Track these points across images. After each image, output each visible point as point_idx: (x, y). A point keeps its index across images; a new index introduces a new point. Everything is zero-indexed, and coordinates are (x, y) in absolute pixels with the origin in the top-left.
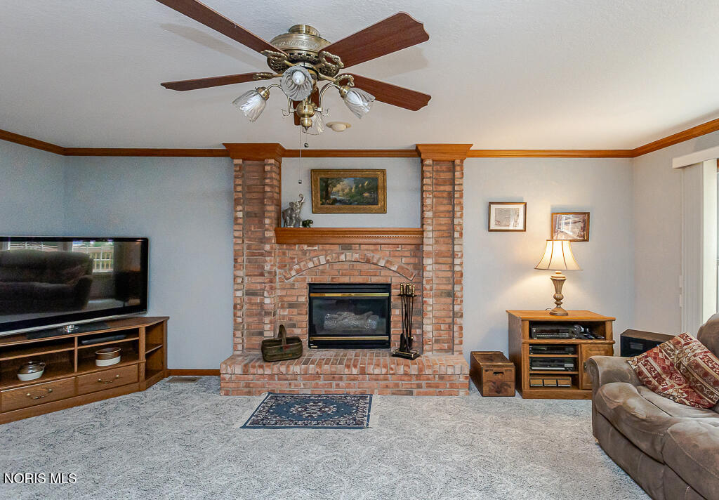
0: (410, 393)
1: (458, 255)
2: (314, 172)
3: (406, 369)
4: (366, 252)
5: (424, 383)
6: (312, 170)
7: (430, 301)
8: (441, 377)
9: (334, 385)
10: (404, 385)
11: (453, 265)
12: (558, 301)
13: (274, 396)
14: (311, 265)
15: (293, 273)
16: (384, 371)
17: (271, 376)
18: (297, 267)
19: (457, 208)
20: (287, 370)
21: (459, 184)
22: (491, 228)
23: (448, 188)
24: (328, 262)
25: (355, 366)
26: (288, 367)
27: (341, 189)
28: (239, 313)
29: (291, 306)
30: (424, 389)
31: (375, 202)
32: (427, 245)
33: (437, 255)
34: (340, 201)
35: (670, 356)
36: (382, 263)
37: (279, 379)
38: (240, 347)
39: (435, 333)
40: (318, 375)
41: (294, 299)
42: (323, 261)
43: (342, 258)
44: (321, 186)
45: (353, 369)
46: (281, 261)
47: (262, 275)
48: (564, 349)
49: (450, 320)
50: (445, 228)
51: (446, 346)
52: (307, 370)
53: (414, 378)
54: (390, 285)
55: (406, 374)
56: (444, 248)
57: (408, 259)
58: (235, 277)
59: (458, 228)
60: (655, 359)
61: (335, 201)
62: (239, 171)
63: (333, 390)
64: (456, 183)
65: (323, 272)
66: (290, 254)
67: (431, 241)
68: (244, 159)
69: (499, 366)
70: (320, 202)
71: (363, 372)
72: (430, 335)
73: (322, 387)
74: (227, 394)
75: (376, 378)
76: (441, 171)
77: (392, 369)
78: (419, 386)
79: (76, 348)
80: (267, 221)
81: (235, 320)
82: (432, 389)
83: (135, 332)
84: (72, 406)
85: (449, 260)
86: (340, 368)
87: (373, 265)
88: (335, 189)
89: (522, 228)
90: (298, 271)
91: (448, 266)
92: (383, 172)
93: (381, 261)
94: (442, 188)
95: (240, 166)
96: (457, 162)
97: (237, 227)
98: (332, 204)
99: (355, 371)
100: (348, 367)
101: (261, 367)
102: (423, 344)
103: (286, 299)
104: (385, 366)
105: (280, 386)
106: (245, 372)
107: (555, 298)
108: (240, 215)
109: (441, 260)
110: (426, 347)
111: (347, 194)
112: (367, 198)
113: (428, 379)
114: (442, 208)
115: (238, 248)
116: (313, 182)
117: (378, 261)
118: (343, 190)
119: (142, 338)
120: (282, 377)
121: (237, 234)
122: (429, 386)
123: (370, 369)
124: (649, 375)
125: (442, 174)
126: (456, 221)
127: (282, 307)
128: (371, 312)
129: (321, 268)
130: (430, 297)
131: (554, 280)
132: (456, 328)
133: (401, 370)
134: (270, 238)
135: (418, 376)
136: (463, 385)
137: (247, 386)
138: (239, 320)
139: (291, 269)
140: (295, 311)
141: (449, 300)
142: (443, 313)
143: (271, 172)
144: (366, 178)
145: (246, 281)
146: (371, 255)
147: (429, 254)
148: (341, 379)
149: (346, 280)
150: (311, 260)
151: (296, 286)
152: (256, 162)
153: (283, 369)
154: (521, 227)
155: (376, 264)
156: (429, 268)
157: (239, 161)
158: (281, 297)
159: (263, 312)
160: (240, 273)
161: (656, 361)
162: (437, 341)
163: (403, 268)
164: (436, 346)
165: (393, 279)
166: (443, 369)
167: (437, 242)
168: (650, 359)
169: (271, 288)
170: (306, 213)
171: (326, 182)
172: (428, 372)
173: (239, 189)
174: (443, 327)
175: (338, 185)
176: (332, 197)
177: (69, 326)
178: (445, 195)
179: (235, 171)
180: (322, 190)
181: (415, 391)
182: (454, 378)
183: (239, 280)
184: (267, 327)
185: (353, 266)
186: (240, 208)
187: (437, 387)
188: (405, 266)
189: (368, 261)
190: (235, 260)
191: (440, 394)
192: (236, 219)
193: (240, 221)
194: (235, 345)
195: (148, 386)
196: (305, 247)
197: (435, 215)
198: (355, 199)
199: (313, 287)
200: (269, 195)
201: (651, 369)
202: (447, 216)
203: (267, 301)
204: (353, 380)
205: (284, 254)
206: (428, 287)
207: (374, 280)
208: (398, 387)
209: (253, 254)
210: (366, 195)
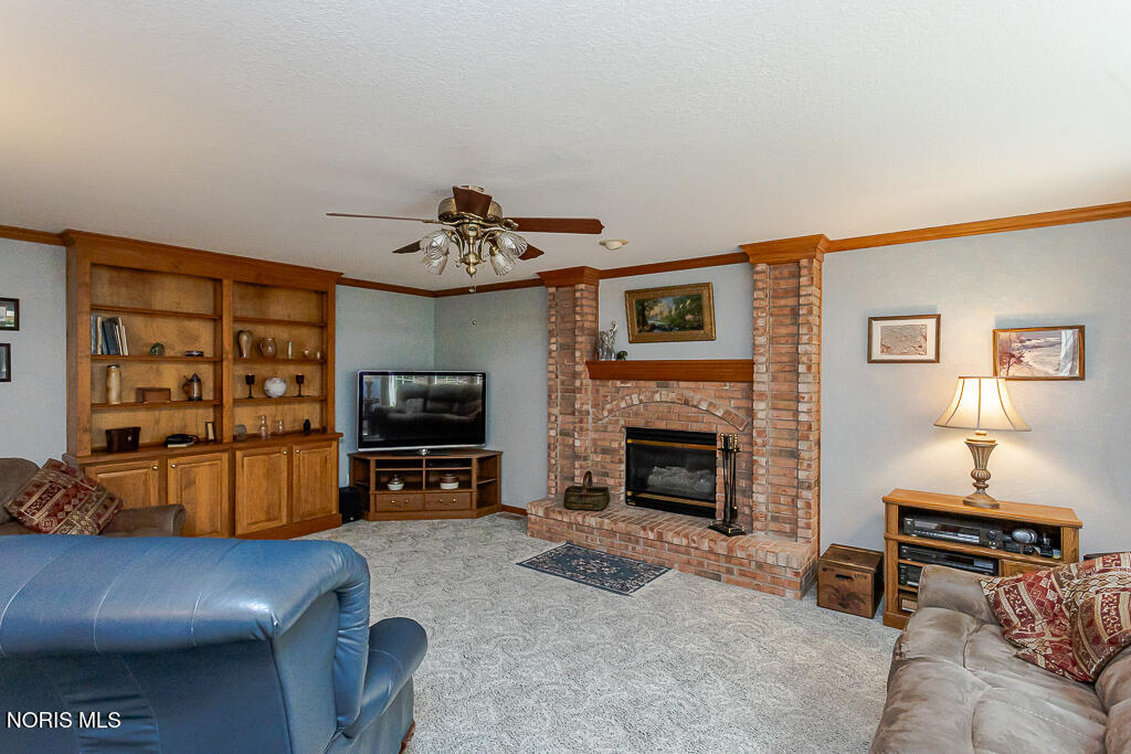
0: (717, 578)
1: (803, 398)
2: (629, 293)
3: (712, 544)
4: (685, 391)
5: (736, 569)
6: (626, 292)
7: (763, 461)
8: (760, 566)
9: (630, 548)
10: (710, 564)
11: (796, 413)
12: (980, 482)
13: (570, 546)
14: (623, 405)
15: (606, 414)
16: (685, 542)
17: (570, 525)
18: (608, 406)
19: (803, 330)
20: (584, 522)
21: (805, 295)
22: (874, 358)
23: (791, 302)
24: (641, 402)
25: (652, 529)
26: (584, 517)
27: (661, 311)
28: (553, 454)
29: (605, 451)
30: (735, 577)
31: (700, 327)
32: (759, 382)
33: (775, 397)
34: (659, 328)
35: (1061, 586)
36: (704, 406)
37: (577, 530)
38: (553, 491)
39: (771, 506)
40: (612, 533)
41: (607, 444)
42: (636, 402)
43: (657, 397)
44: (637, 310)
45: (650, 533)
46: (595, 399)
47: (573, 414)
48: (972, 563)
49: (792, 492)
50: (785, 359)
51: (787, 528)
52: (602, 524)
53: (722, 559)
54: (715, 435)
55: (711, 551)
56: (785, 387)
57: (739, 401)
58: (549, 415)
59: (804, 359)
60: (1030, 586)
61: (653, 327)
62: (554, 299)
63: (629, 552)
64: (802, 293)
65: (637, 414)
66: (602, 391)
67: (765, 378)
68: (557, 287)
69: (850, 568)
70: (637, 329)
71: (660, 537)
72: (763, 508)
73: (618, 547)
74: (532, 536)
75: (676, 549)
76: (781, 278)
77: (694, 542)
78: (729, 571)
79: (424, 469)
80: (578, 354)
81: (549, 462)
82: (747, 580)
83: (468, 462)
84: (420, 519)
85: (792, 405)
86: (635, 529)
87: (693, 409)
88: (652, 313)
89: (933, 357)
90: (610, 412)
91: (791, 413)
92: (707, 285)
93: (702, 403)
94: (783, 302)
95: (553, 294)
96: (804, 262)
97: (551, 361)
98: (650, 331)
99: (651, 536)
100: (644, 529)
101: (560, 512)
102: (752, 519)
103: (599, 443)
104: (686, 536)
105: (577, 537)
106: (547, 516)
107: (973, 476)
108: (554, 347)
109: (783, 404)
110: (756, 524)
111: (667, 317)
112: (689, 321)
113: (741, 564)
114: (784, 331)
115: (551, 383)
116: (629, 306)
117: (699, 402)
118: (661, 313)
119: (474, 468)
120: (580, 528)
121: (551, 368)
122: (742, 574)
123: (669, 536)
124: (1010, 611)
125: (782, 282)
126: (801, 349)
127: (595, 452)
128: (707, 471)
129: (634, 408)
130: (763, 455)
131: (971, 445)
132: (800, 504)
133: (705, 545)
134: (580, 373)
135: (729, 558)
136: (790, 584)
137: (549, 531)
138: (553, 461)
139: (603, 409)
140: (608, 458)
141: (792, 462)
142: (784, 481)
143: (582, 298)
144: (688, 297)
145: (560, 419)
146: (692, 394)
147: (762, 396)
148: (637, 542)
149: (662, 425)
150: (623, 399)
151: (610, 428)
152: (567, 289)
153: (580, 519)
154: (931, 355)
155: (695, 407)
156: (760, 415)
157: (552, 290)
158: (594, 441)
159: (576, 456)
160: (555, 411)
161: (1029, 590)
162: (774, 519)
163: (730, 413)
164: (772, 526)
165: (719, 427)
166: (761, 554)
167: (774, 379)
168: (1022, 587)
169: (581, 429)
170: (621, 342)
171: (643, 305)
172: (739, 554)
173: (553, 319)
174: (782, 500)
175: (656, 308)
176: (650, 322)
177: (424, 449)
178: (787, 311)
179: (550, 300)
180: (638, 315)
181: (724, 576)
182: (776, 570)
183: (553, 418)
184: (577, 472)
185: (670, 408)
186: (553, 340)
187: (755, 578)
188: (734, 411)
189: (686, 403)
190: (550, 396)
191: (758, 588)
192: (550, 352)
193: (554, 354)
194: (549, 488)
195: (479, 516)
196: (618, 383)
197: (773, 340)
198: (676, 323)
199: (632, 432)
200: (578, 324)
201: (1016, 601)
202: (790, 342)
203: (577, 443)
204: (651, 546)
205: (598, 391)
206: (759, 441)
207: (694, 427)
208: (703, 566)
209: (566, 391)
210: (689, 317)
